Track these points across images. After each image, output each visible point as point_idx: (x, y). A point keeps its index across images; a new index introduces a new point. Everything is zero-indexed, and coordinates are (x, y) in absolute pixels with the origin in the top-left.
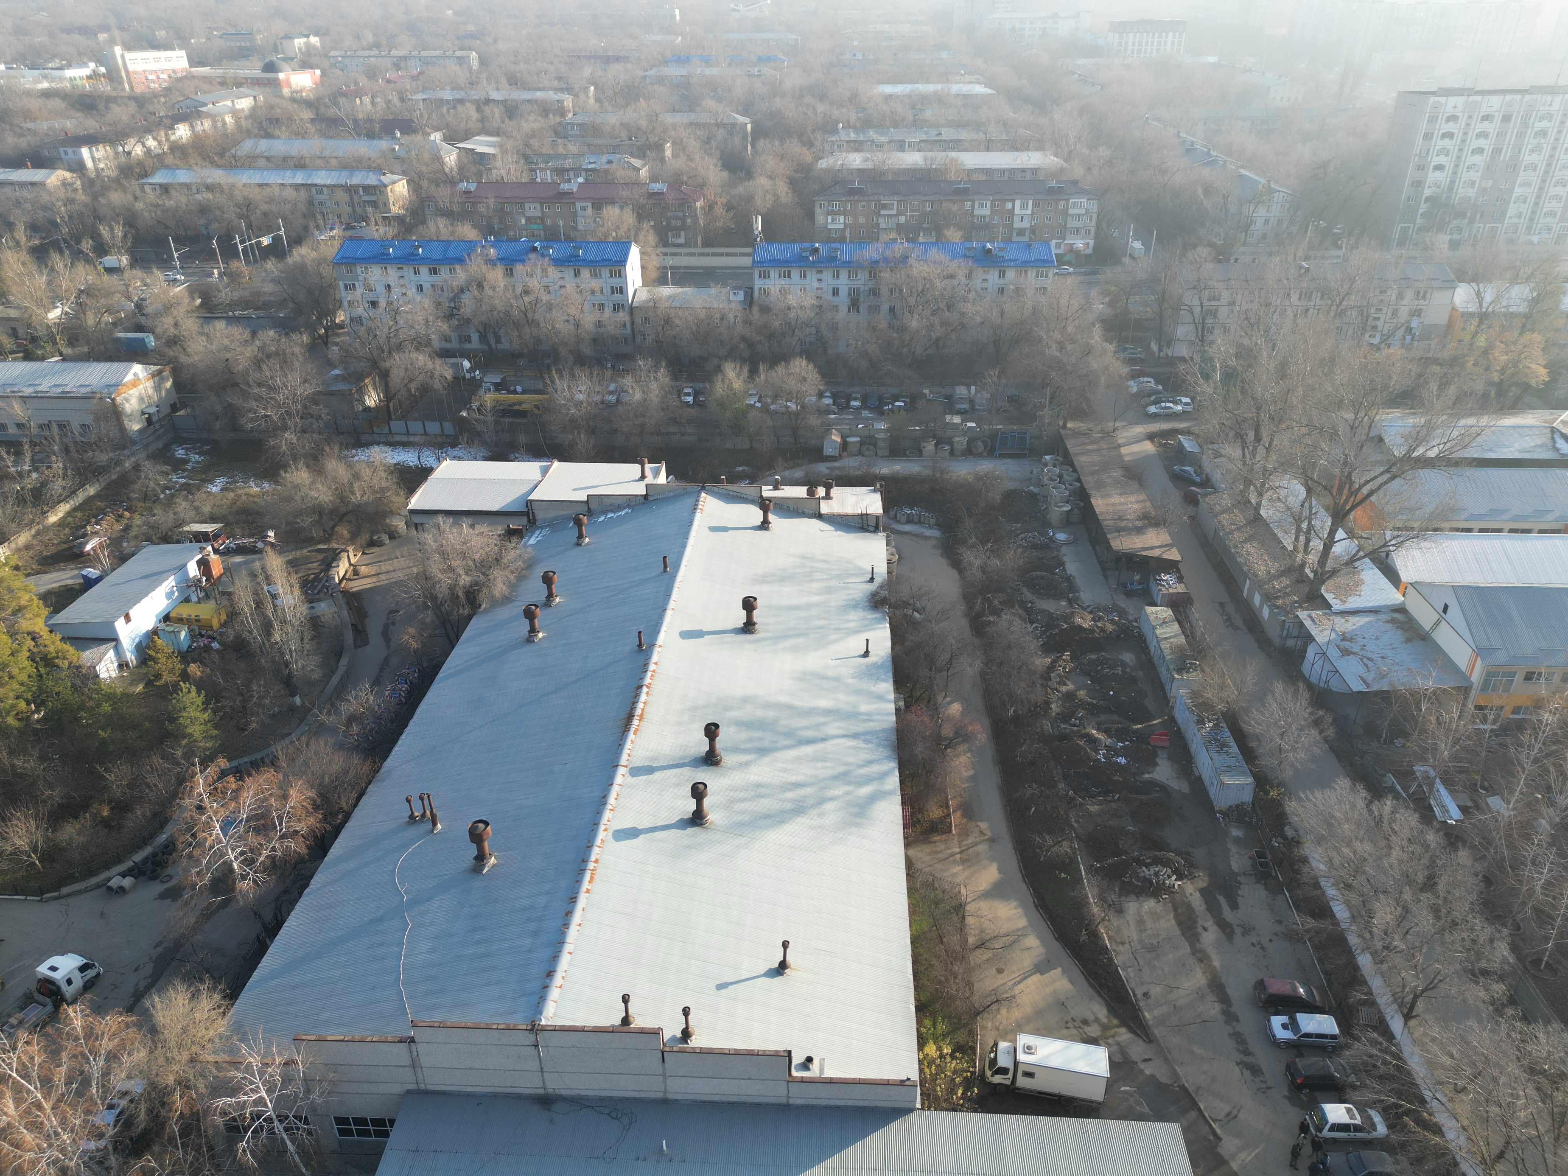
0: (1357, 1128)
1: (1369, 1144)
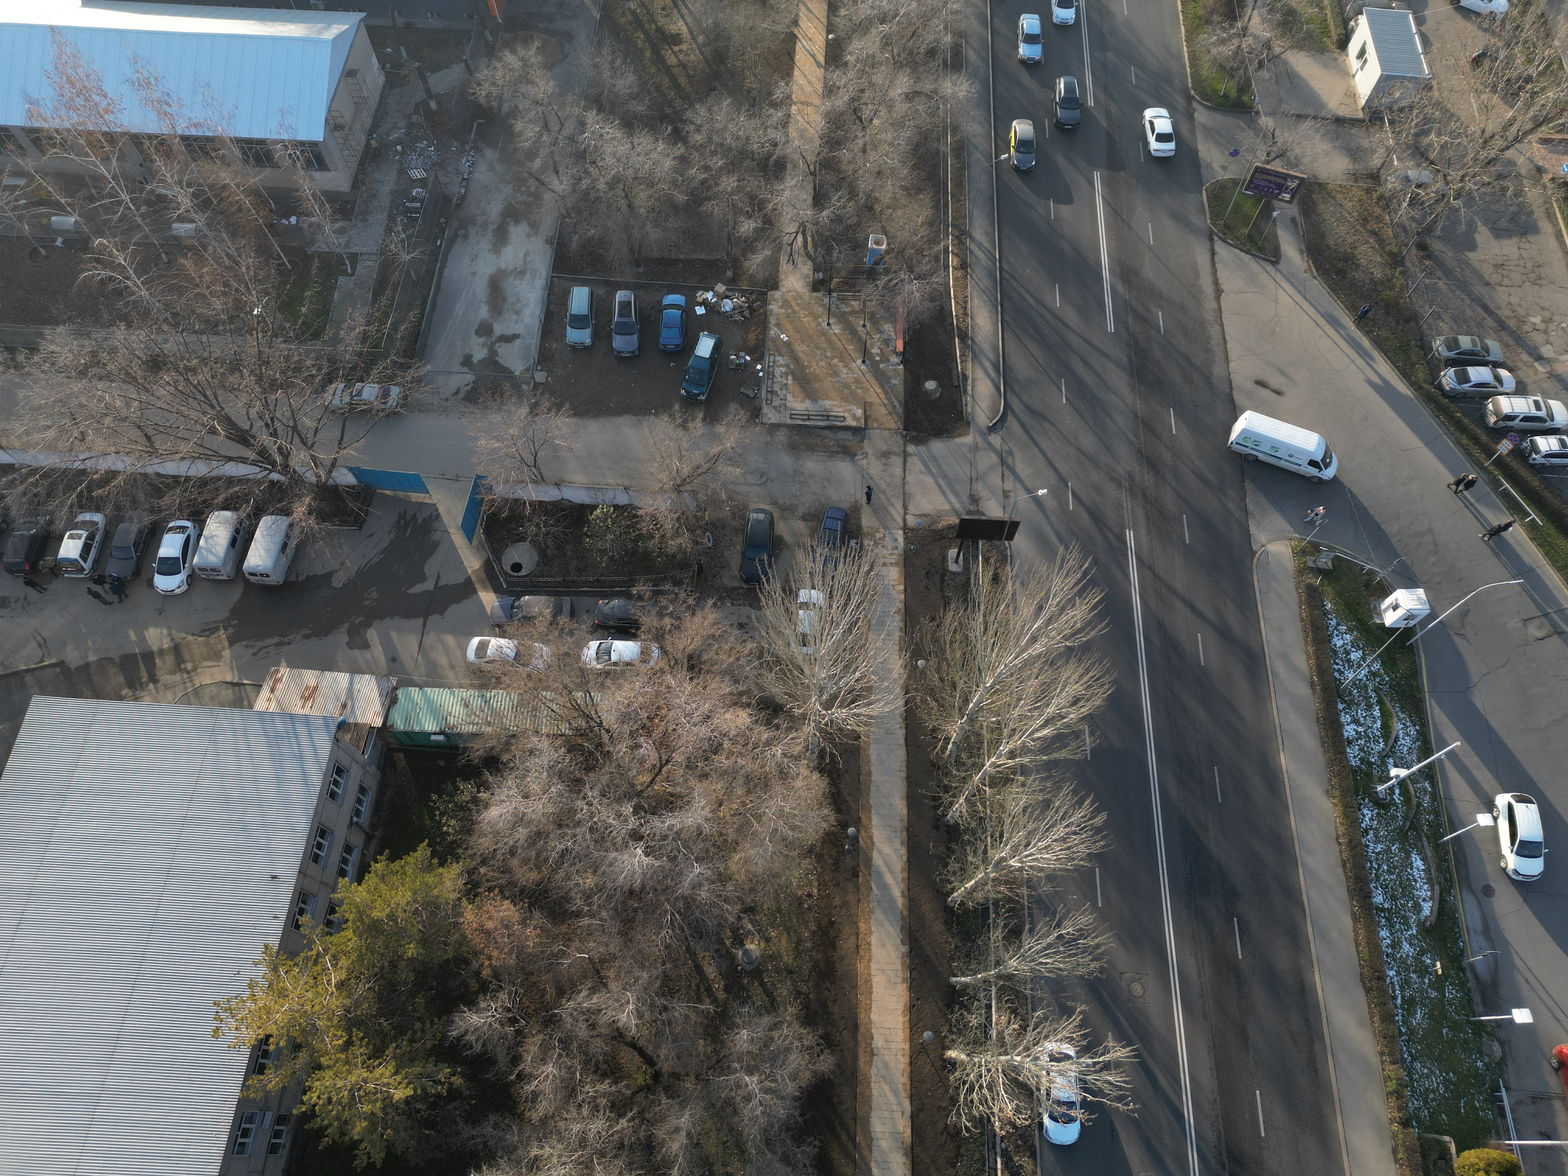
0: (91, 537)
1: (108, 535)
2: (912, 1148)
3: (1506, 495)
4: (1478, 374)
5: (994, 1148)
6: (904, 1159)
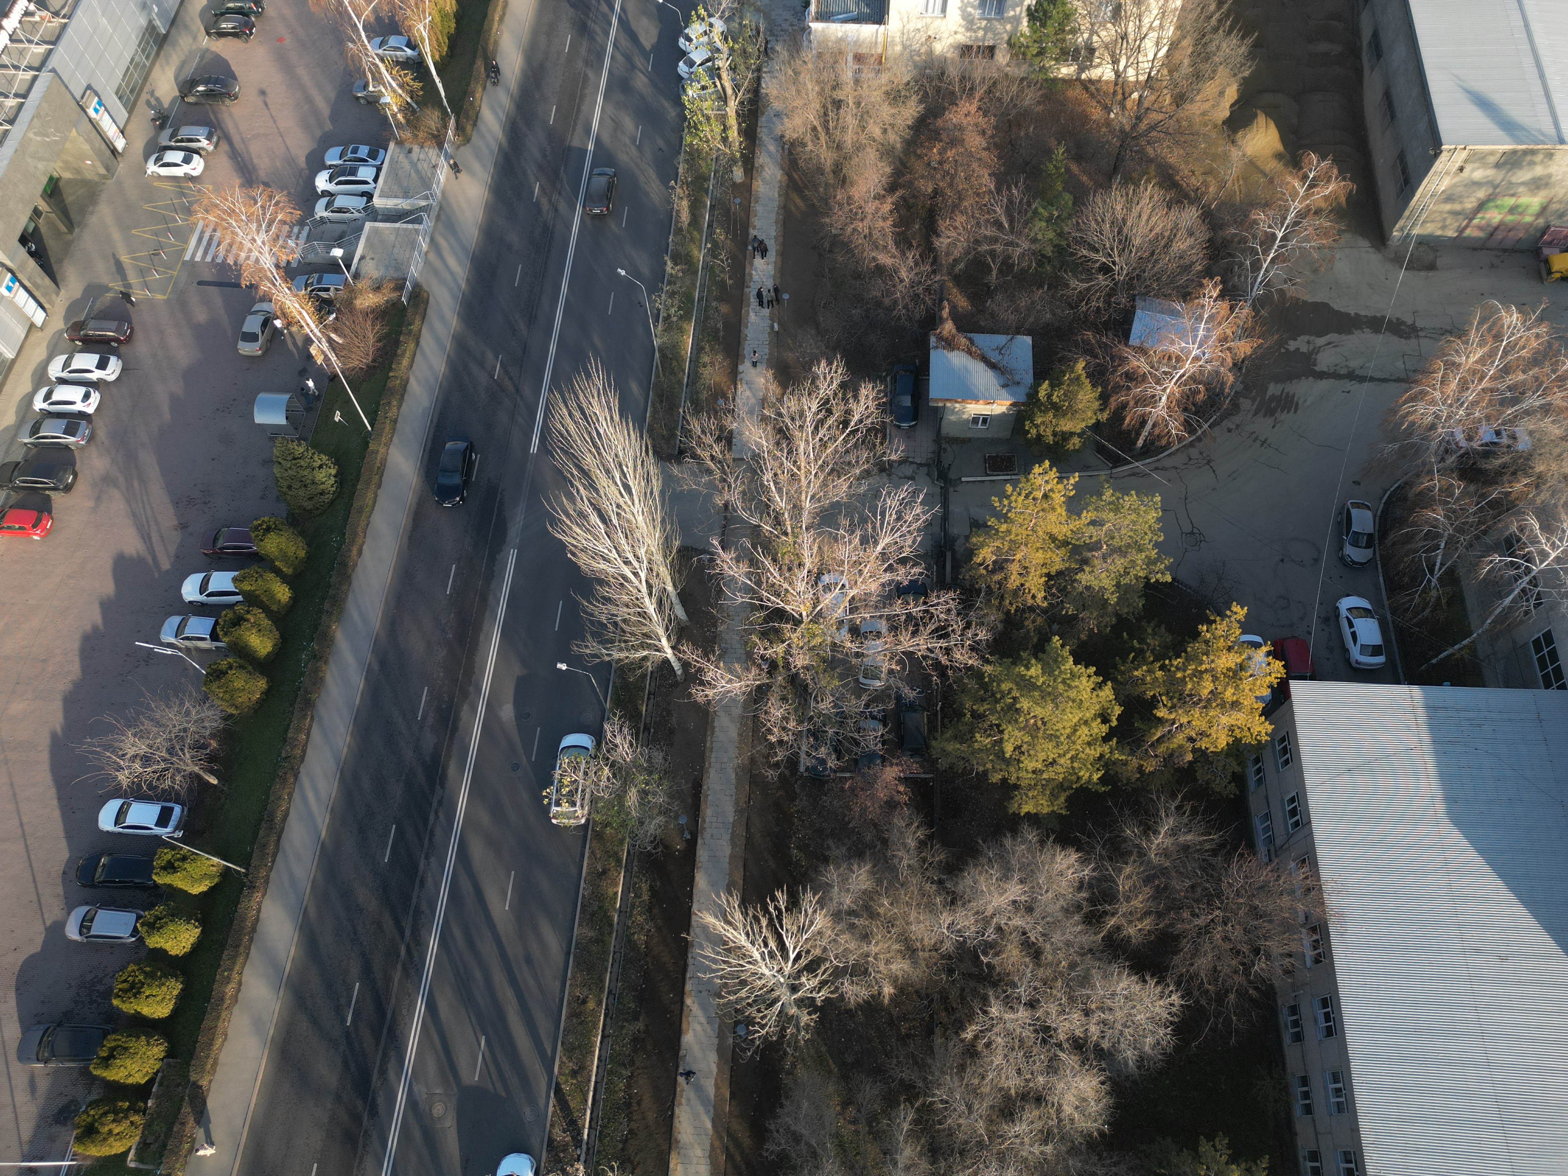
2: (670, 1148)
5: (588, 1149)
6: (679, 1137)
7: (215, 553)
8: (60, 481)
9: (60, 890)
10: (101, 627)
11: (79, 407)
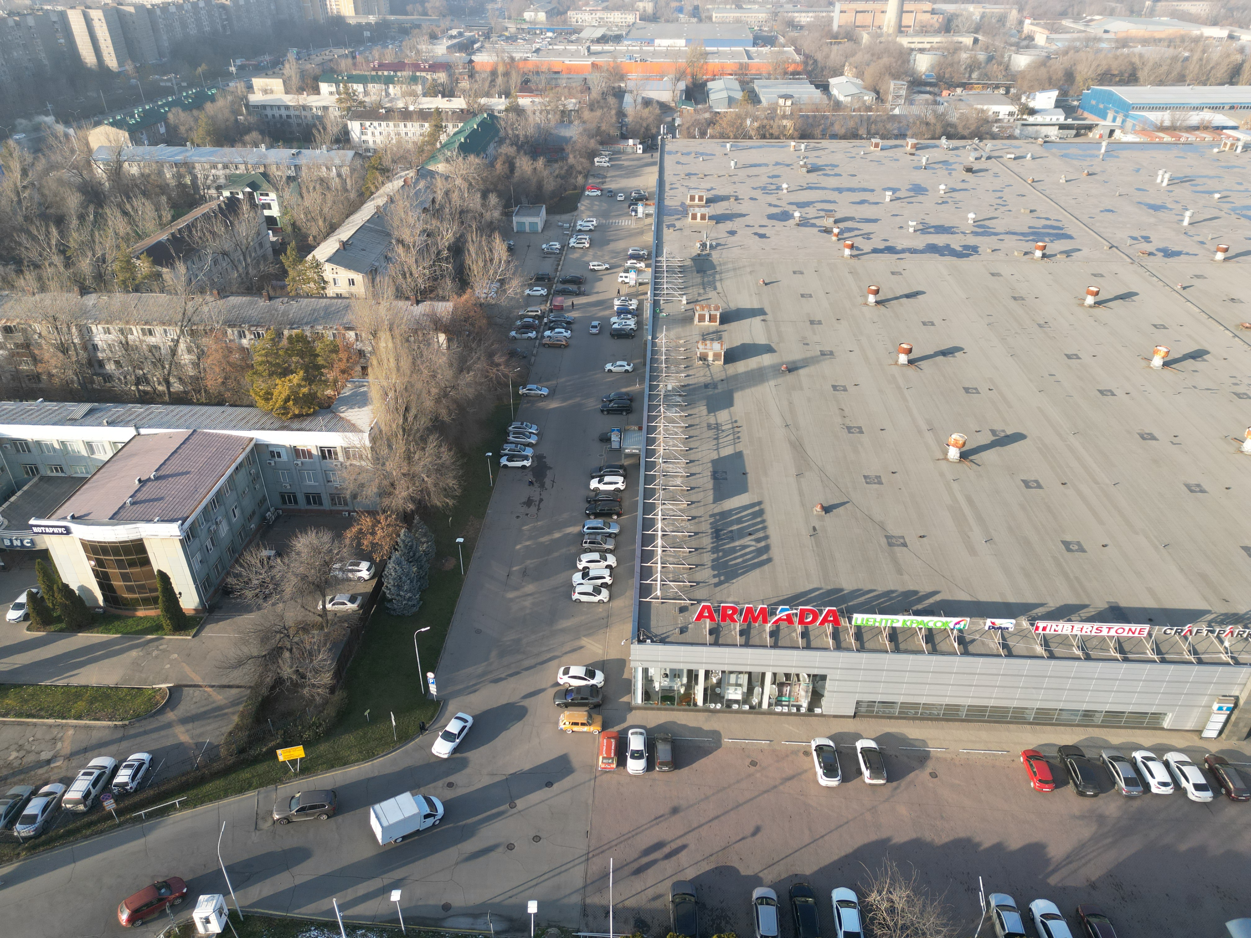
3: (149, 816)
4: (34, 807)
7: (1082, 918)
8: (1084, 787)
9: (784, 876)
10: (982, 848)
11: (1153, 783)
